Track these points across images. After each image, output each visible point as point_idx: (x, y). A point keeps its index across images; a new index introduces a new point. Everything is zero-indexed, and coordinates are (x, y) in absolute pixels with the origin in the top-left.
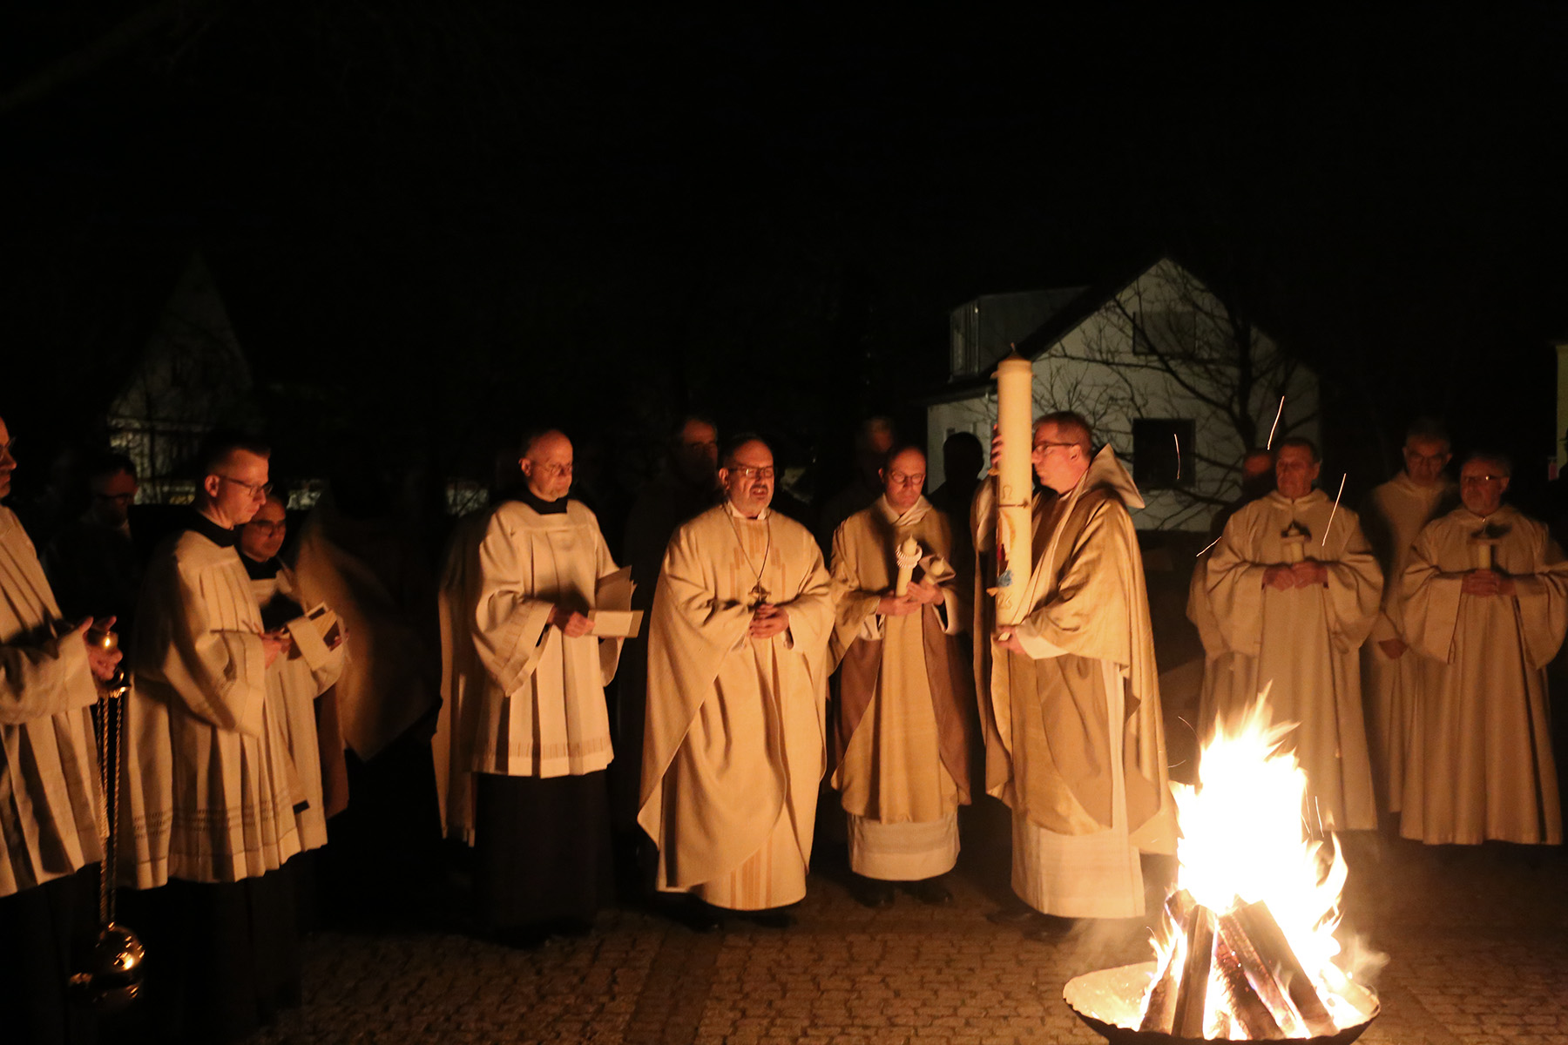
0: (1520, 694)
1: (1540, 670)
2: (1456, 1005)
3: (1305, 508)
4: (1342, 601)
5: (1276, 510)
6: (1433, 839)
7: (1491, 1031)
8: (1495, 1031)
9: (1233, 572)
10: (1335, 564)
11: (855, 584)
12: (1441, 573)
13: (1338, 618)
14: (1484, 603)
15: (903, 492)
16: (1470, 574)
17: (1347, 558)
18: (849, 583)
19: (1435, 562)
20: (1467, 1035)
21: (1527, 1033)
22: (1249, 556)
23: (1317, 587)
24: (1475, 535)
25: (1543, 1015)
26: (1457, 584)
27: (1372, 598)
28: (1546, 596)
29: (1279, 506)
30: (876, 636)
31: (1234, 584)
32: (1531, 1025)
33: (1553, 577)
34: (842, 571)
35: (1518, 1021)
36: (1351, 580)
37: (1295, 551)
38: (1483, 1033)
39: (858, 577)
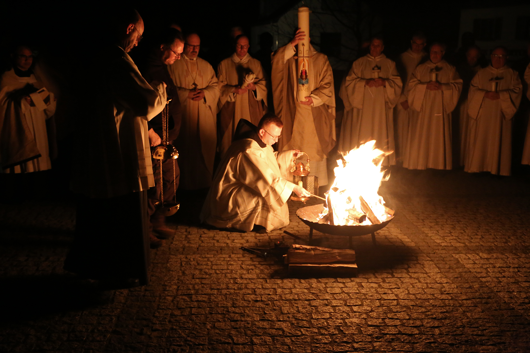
0: (442, 122)
1: (449, 115)
2: (416, 217)
3: (378, 60)
4: (390, 92)
5: (369, 60)
6: (411, 168)
7: (426, 224)
8: (428, 224)
9: (355, 80)
10: (388, 79)
11: (226, 83)
12: (421, 83)
13: (388, 97)
14: (432, 93)
15: (241, 51)
16: (429, 83)
17: (391, 77)
18: (224, 82)
19: (419, 79)
20: (419, 225)
21: (437, 224)
22: (360, 76)
23: (382, 87)
24: (432, 70)
25: (442, 219)
26: (425, 86)
27: (399, 91)
28: (452, 90)
29: (370, 59)
30: (233, 100)
31: (355, 84)
32: (439, 222)
33: (454, 84)
34: (221, 78)
35: (435, 221)
36: (393, 85)
37: (376, 75)
38: (424, 225)
39: (227, 81)
